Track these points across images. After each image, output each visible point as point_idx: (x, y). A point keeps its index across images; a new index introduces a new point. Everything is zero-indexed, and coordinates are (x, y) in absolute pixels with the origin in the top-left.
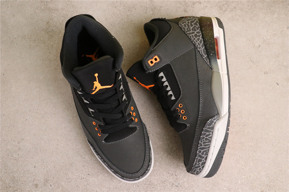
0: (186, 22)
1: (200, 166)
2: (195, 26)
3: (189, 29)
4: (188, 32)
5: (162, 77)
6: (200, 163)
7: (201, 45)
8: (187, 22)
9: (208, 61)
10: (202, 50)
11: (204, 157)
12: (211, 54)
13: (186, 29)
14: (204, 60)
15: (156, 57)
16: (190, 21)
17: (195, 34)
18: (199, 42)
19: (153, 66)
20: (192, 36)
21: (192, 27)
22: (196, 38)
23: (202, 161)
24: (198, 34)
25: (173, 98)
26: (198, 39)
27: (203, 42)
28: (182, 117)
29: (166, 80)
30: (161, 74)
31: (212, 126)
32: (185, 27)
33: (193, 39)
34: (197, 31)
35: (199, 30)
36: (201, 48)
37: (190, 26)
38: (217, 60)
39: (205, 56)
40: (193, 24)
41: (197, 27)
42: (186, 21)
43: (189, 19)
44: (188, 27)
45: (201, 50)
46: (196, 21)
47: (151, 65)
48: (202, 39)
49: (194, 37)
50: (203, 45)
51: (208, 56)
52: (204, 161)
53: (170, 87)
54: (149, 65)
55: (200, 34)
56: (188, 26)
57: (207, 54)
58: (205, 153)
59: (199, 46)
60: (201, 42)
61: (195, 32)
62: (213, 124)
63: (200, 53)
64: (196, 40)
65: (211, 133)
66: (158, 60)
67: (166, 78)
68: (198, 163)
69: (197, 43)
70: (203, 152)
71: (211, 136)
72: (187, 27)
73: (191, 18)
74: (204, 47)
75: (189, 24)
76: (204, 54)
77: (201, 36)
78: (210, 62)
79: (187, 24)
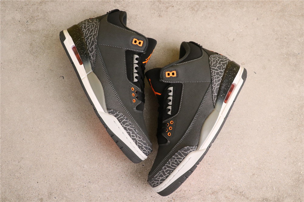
0: (216, 58)
1: (158, 181)
2: (221, 66)
3: (215, 65)
4: (213, 67)
5: (171, 91)
6: (160, 178)
7: (217, 83)
8: (218, 59)
9: (216, 99)
10: (216, 88)
11: (166, 175)
12: (222, 95)
13: (213, 64)
14: (212, 97)
15: (175, 72)
16: (220, 59)
17: (218, 72)
18: (217, 80)
19: (168, 78)
20: (215, 72)
21: (219, 65)
22: (216, 76)
23: (163, 178)
24: (220, 73)
25: (169, 113)
26: (218, 78)
27: (220, 82)
28: (168, 132)
29: (172, 95)
30: (171, 89)
31: (186, 153)
32: (213, 62)
33: (214, 75)
34: (221, 70)
35: (224, 71)
36: (216, 86)
37: (218, 63)
38: (224, 102)
39: (215, 94)
40: (221, 63)
41: (224, 67)
42: (218, 57)
43: (221, 57)
44: (216, 64)
45: (214, 87)
46: (226, 62)
47: (167, 76)
48: (221, 79)
49: (215, 74)
50: (220, 84)
51: (218, 96)
52: (164, 178)
53: (172, 103)
54: (165, 75)
55: (222, 75)
56: (217, 62)
57: (218, 94)
58: (169, 171)
59: (215, 83)
60: (219, 81)
61: (219, 70)
62: (189, 151)
63: (212, 89)
64: (215, 77)
65: (182, 158)
66: (175, 75)
67: (173, 94)
68: (158, 177)
69: (215, 80)
70: (168, 170)
71: (181, 160)
72: (214, 63)
73: (223, 58)
74: (219, 86)
75: (218, 62)
76: (216, 92)
77: (222, 76)
78: (216, 101)
79: (216, 60)
